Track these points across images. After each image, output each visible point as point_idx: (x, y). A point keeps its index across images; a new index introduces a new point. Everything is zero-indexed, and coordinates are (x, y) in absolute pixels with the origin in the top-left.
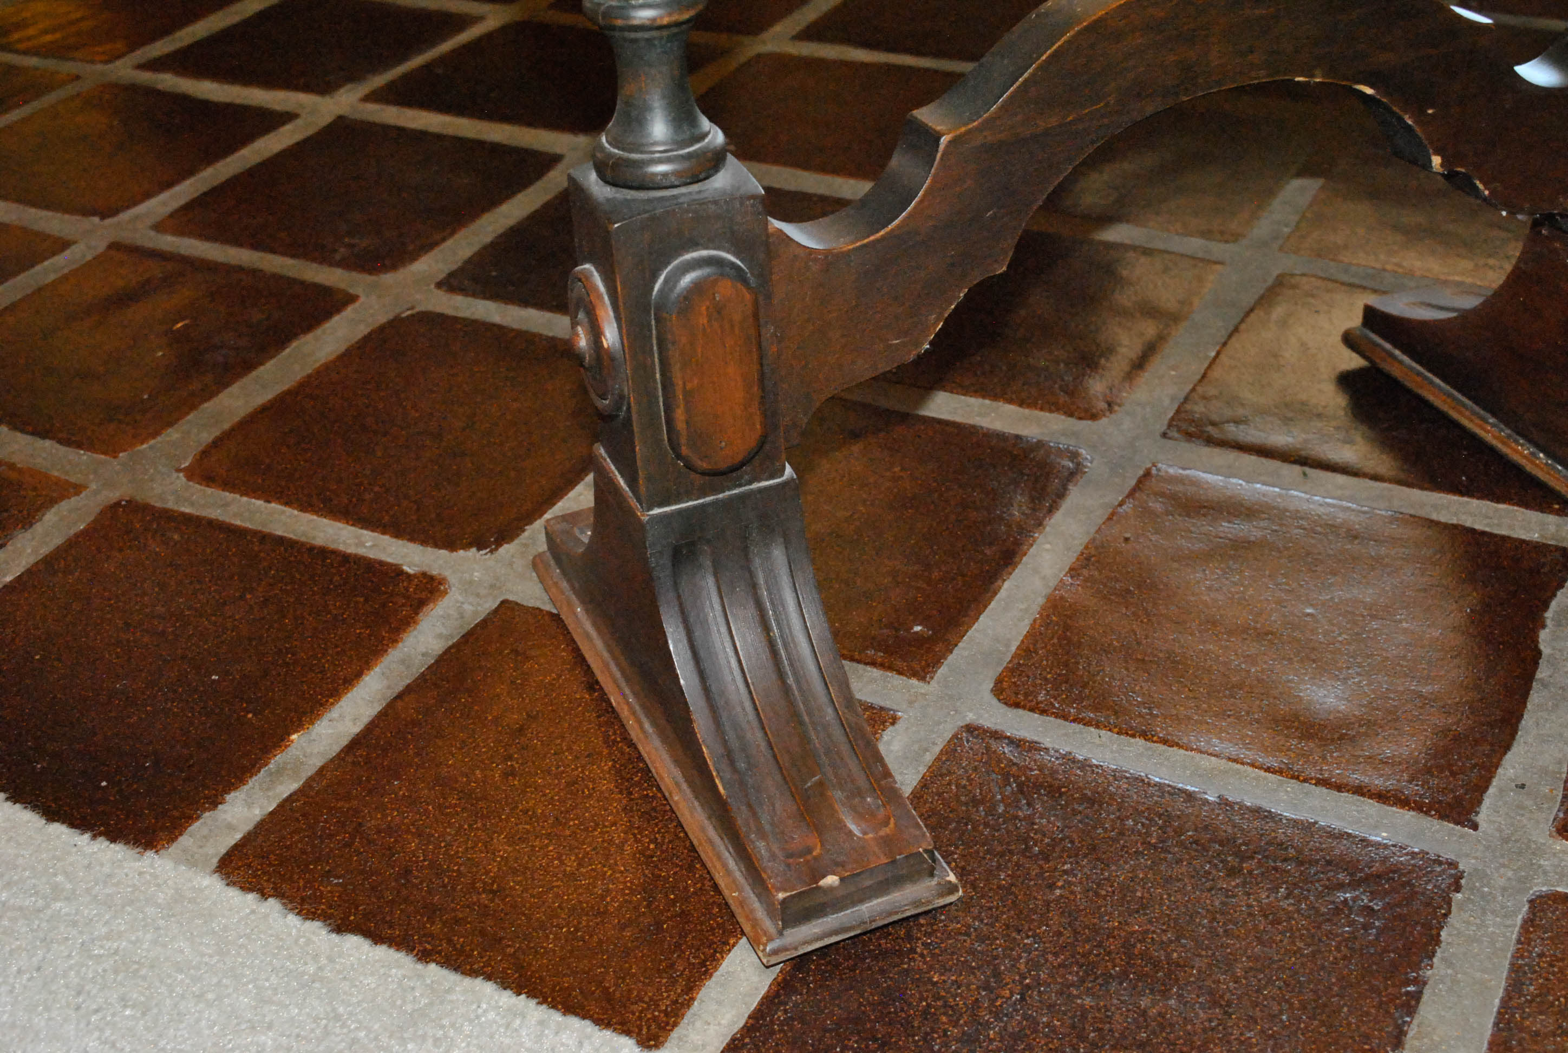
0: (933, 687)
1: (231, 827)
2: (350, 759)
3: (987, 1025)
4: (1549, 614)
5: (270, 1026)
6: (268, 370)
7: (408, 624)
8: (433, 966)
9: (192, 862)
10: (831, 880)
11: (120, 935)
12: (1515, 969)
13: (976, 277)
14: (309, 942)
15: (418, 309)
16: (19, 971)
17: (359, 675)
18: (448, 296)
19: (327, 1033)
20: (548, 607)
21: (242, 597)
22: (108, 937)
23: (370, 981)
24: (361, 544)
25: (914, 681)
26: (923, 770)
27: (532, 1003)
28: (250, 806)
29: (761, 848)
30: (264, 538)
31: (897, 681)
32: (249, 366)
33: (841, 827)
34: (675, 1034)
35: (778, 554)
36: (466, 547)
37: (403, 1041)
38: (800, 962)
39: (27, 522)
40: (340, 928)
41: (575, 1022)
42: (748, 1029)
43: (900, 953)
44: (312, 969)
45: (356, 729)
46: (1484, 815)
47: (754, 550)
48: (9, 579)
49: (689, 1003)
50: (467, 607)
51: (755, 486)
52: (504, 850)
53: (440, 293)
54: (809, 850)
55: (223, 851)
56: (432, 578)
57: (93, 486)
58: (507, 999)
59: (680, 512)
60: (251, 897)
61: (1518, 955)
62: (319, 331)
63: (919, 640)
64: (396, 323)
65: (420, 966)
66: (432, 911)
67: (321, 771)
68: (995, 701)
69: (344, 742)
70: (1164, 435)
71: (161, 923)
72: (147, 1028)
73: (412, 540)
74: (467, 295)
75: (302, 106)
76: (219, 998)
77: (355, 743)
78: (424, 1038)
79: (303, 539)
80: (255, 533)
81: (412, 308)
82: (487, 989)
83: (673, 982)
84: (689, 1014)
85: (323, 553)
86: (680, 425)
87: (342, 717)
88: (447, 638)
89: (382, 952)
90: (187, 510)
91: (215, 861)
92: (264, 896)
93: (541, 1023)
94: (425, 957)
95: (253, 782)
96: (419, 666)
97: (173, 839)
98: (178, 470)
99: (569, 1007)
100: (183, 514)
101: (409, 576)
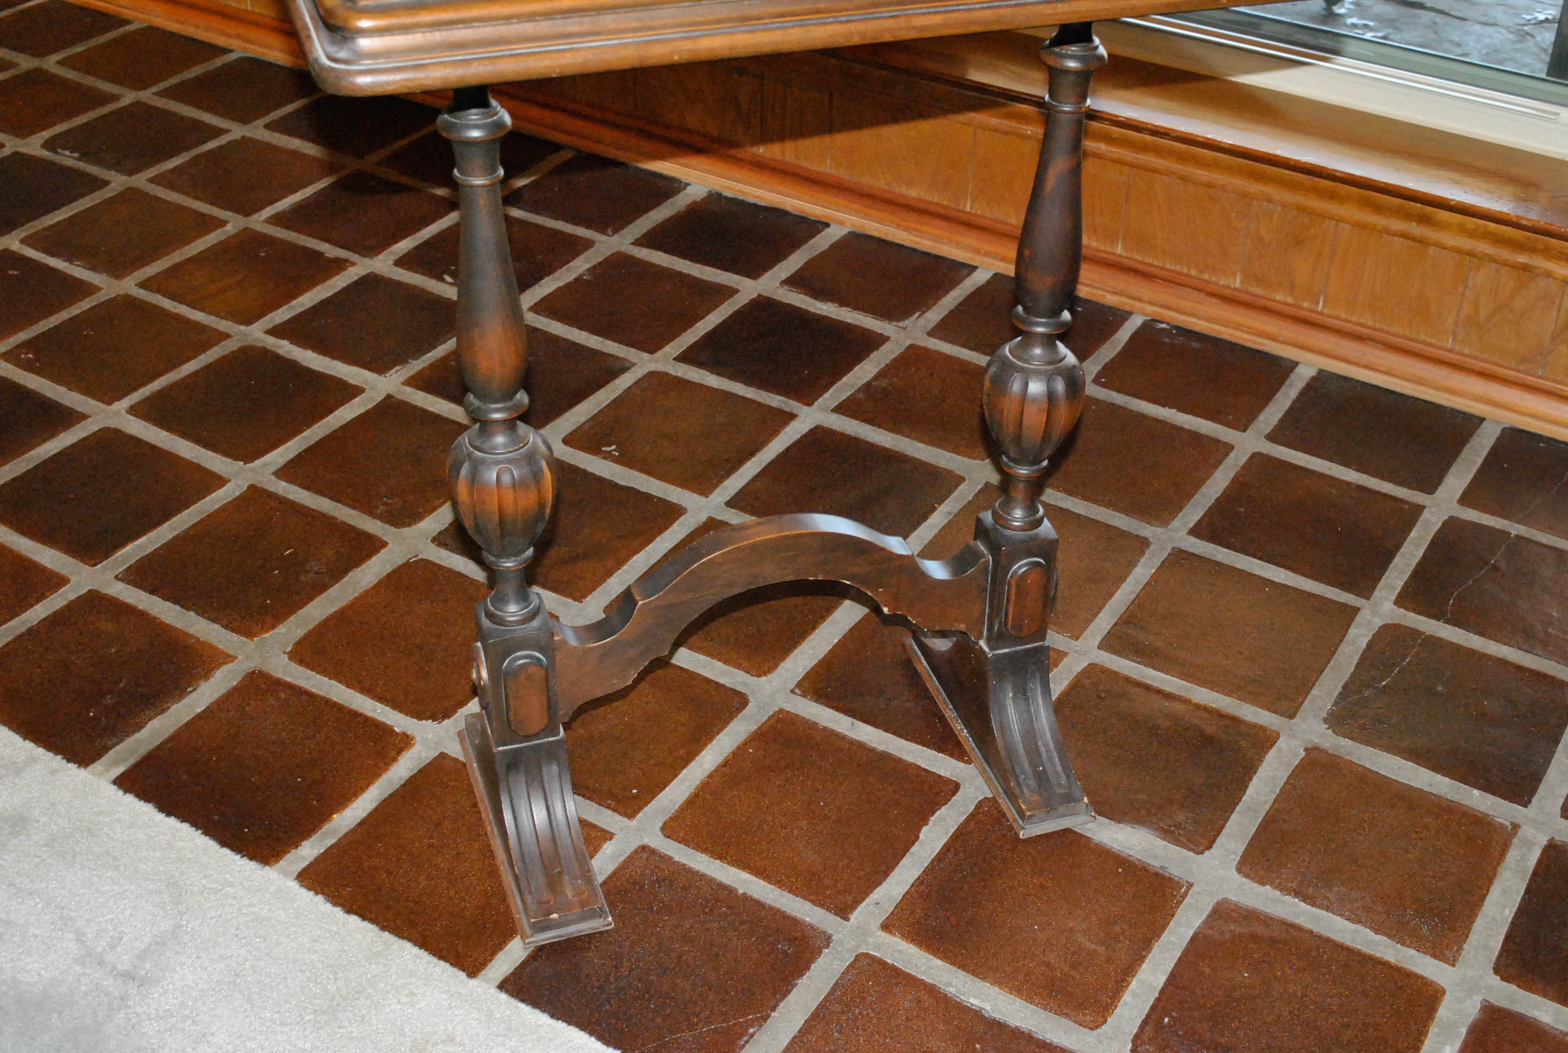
0: (633, 823)
1: (303, 858)
2: (359, 830)
3: (611, 983)
4: (932, 819)
5: (316, 952)
6: (334, 591)
7: (393, 761)
8: (386, 933)
9: (285, 873)
10: (555, 916)
11: (254, 905)
12: (836, 984)
13: (652, 657)
14: (335, 916)
15: (420, 557)
16: (212, 918)
17: (368, 786)
18: (438, 548)
19: (339, 957)
20: (462, 759)
21: (314, 736)
22: (249, 905)
23: (360, 937)
24: (375, 711)
25: (625, 819)
26: (617, 865)
27: (426, 953)
28: (312, 848)
29: (529, 899)
30: (327, 701)
31: (618, 818)
32: (324, 588)
33: (564, 893)
34: (483, 972)
35: (555, 768)
36: (427, 719)
37: (371, 964)
38: (541, 949)
39: (207, 675)
40: (349, 911)
41: (442, 963)
42: (513, 974)
43: (582, 949)
44: (335, 929)
45: (364, 814)
46: (856, 916)
47: (544, 766)
48: (199, 710)
49: (491, 960)
50: (423, 754)
51: (546, 740)
52: (423, 883)
53: (433, 546)
54: (549, 902)
55: (300, 869)
56: (407, 736)
57: (240, 658)
58: (416, 950)
59: (511, 750)
60: (311, 894)
61: (840, 978)
62: (364, 566)
63: (635, 797)
64: (407, 566)
65: (381, 932)
66: (388, 908)
67: (346, 835)
68: (660, 834)
69: (358, 821)
70: (792, 691)
71: (272, 901)
72: (266, 947)
73: (400, 712)
74: (448, 549)
75: (366, 382)
76: (296, 938)
77: (362, 823)
78: (379, 963)
79: (346, 705)
80: (323, 698)
81: (417, 556)
82: (407, 945)
83: (486, 950)
84: (490, 965)
85: (355, 714)
86: (512, 718)
87: (357, 808)
88: (412, 770)
89: (366, 924)
90: (288, 679)
91: (295, 876)
92: (317, 893)
93: (428, 962)
94: (383, 928)
95: (315, 837)
96: (397, 784)
97: (277, 862)
98: (285, 653)
99: (441, 957)
100: (286, 682)
101: (397, 733)
